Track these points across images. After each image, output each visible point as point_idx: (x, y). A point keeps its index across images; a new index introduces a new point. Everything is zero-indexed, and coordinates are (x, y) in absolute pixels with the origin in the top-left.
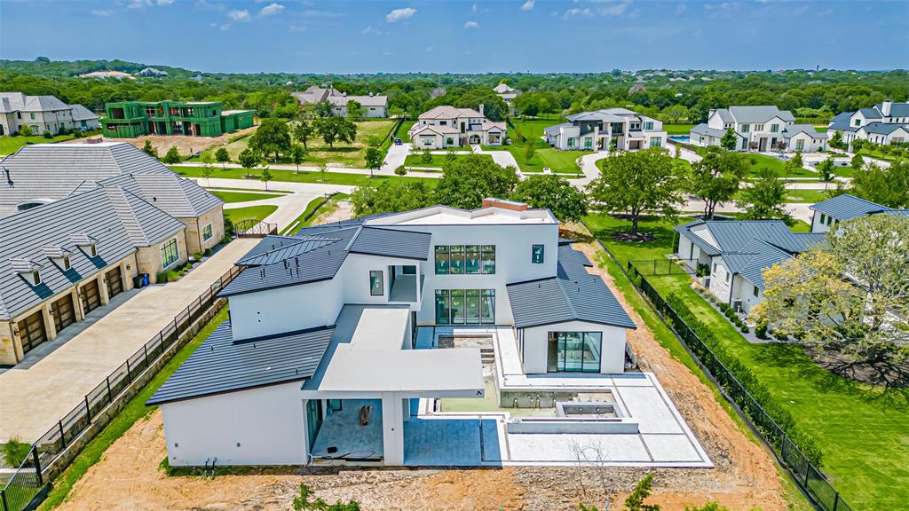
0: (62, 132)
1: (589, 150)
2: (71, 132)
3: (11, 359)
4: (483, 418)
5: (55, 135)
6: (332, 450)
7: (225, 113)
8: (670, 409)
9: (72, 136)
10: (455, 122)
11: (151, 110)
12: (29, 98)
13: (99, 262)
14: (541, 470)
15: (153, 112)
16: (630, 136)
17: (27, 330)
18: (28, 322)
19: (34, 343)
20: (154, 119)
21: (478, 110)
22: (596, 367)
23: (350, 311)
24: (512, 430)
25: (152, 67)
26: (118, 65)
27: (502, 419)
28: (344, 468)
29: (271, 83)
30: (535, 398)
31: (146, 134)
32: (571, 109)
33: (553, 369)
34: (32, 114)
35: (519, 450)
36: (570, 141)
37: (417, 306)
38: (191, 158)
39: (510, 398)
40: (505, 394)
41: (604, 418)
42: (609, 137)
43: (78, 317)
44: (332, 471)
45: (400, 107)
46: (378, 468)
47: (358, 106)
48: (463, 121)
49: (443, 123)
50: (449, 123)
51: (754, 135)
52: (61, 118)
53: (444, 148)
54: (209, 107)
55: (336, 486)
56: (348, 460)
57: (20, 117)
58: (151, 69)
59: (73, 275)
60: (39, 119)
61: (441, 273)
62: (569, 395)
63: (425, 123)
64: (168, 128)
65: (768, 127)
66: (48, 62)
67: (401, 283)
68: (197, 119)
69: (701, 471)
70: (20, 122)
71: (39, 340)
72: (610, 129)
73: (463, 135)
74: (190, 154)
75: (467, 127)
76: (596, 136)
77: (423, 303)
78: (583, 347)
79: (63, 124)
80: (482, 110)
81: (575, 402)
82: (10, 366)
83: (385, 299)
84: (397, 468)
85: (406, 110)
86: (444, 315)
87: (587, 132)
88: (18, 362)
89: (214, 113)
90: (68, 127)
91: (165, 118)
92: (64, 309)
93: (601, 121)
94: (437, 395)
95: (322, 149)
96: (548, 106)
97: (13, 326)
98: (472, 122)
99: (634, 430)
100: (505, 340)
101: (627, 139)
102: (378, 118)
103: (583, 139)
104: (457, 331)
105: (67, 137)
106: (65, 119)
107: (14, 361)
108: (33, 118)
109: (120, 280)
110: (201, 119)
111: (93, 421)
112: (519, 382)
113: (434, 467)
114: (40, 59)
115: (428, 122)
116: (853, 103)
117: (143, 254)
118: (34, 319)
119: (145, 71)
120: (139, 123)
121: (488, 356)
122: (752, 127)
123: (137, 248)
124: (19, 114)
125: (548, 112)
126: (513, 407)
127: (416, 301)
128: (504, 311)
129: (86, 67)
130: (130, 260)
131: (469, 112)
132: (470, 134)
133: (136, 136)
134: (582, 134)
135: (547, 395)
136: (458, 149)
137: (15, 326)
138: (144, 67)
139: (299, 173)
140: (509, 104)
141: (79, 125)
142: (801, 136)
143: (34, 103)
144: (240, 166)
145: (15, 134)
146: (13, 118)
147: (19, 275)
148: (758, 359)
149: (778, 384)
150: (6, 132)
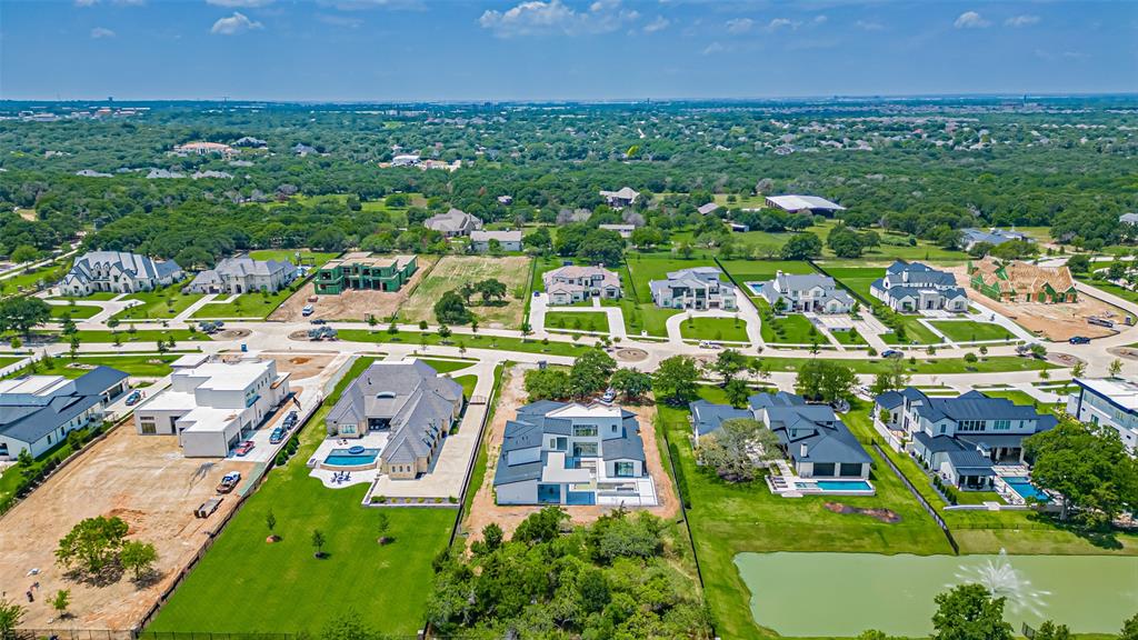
1: (679, 309)
4: (591, 491)
8: (652, 488)
10: (581, 280)
14: (608, 506)
16: (709, 298)
20: (351, 277)
22: (631, 474)
23: (544, 453)
24: (600, 495)
27: (597, 491)
30: (610, 485)
31: (343, 289)
33: (616, 475)
34: (263, 277)
35: (601, 500)
36: (666, 302)
37: (567, 452)
39: (600, 485)
40: (599, 484)
41: (631, 491)
42: (694, 299)
47: (498, 244)
48: (586, 279)
49: (571, 282)
51: (802, 299)
53: (571, 303)
57: (253, 279)
58: (249, 138)
60: (268, 280)
62: (621, 484)
63: (557, 280)
64: (361, 285)
65: (812, 293)
67: (561, 443)
68: (385, 279)
72: (695, 293)
73: (587, 290)
75: (589, 283)
76: (685, 299)
77: (569, 450)
78: (627, 467)
81: (623, 486)
82: (425, 473)
83: (555, 449)
86: (577, 451)
87: (678, 295)
91: (359, 277)
94: (575, 484)
95: (480, 303)
98: (594, 277)
99: (638, 495)
100: (601, 464)
101: (708, 301)
102: (514, 253)
103: (675, 300)
104: (582, 459)
108: (263, 280)
112: (604, 479)
116: (936, 233)
120: (340, 282)
121: (593, 470)
122: (800, 293)
123: (443, 420)
124: (251, 276)
126: (601, 488)
127: (567, 449)
128: (600, 452)
129: (178, 138)
131: (592, 271)
132: (591, 289)
134: (675, 296)
135: (613, 484)
136: (583, 304)
139: (476, 338)
142: (834, 301)
145: (249, 292)
147: (423, 440)
148: (696, 471)
149: (696, 481)
150: (243, 291)
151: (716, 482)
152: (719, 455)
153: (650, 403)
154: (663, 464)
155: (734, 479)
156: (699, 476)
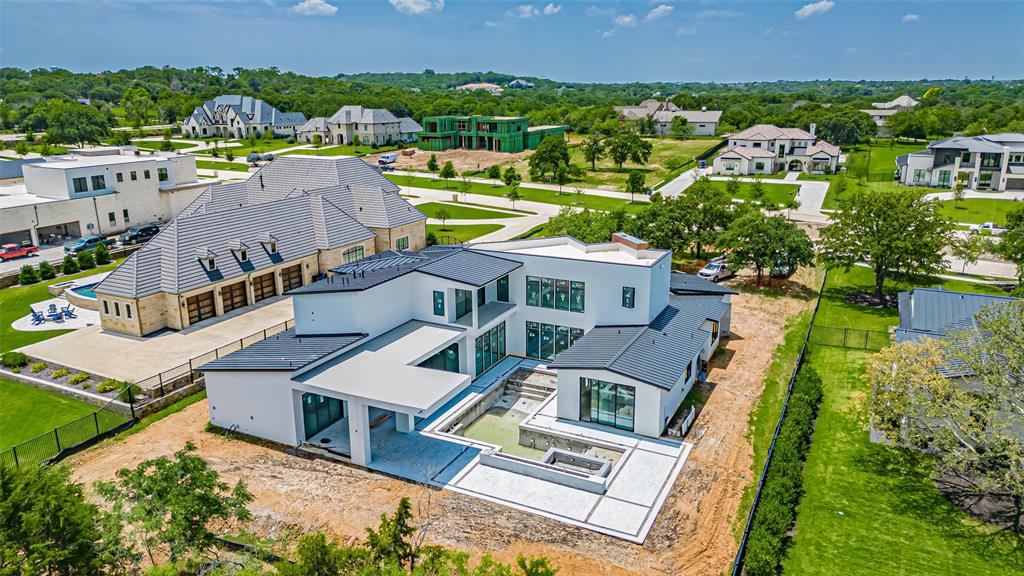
0: (389, 143)
1: (943, 186)
2: (396, 143)
3: (178, 325)
4: (474, 446)
5: (381, 146)
6: (325, 441)
7: (530, 130)
8: (666, 482)
9: (396, 147)
10: (773, 145)
11: (462, 125)
12: (367, 111)
13: (276, 258)
14: (472, 500)
15: (464, 126)
16: (1009, 171)
17: (198, 305)
18: (200, 299)
19: (203, 317)
20: (464, 133)
21: (809, 131)
22: (629, 424)
25: (521, 78)
26: (491, 76)
28: (321, 457)
29: (635, 95)
30: (551, 442)
31: (455, 148)
32: (966, 132)
33: (585, 416)
34: (366, 126)
35: (473, 479)
36: (919, 174)
37: (471, 331)
38: (476, 173)
39: (529, 438)
40: (523, 431)
42: (976, 172)
43: (249, 302)
44: (311, 456)
45: (733, 124)
46: (346, 464)
47: (684, 122)
48: (782, 143)
49: (757, 145)
50: (765, 145)
52: (390, 130)
53: (751, 175)
54: (513, 122)
55: (304, 469)
56: (330, 451)
57: (357, 128)
58: (520, 81)
59: (247, 266)
60: (371, 130)
61: (531, 305)
62: (585, 446)
63: (735, 144)
64: (474, 143)
66: (433, 73)
68: (499, 135)
69: (625, 544)
70: (356, 133)
71: (209, 315)
72: (978, 160)
73: (781, 160)
74: (475, 170)
75: (787, 150)
76: (955, 169)
78: (616, 400)
79: (390, 136)
80: (813, 130)
82: (176, 331)
83: (445, 320)
84: (359, 467)
85: (738, 128)
87: (945, 163)
88: (183, 328)
89: (519, 129)
90: (395, 138)
91: (473, 133)
92: (237, 293)
93: (967, 150)
95: (610, 170)
96: (938, 125)
97: (181, 299)
98: (796, 145)
99: (601, 490)
101: (1004, 175)
102: (709, 136)
103: (937, 172)
104: (539, 367)
105: (391, 148)
106: (393, 131)
107: (180, 328)
108: (366, 129)
109: (300, 277)
110: (503, 135)
111: (195, 381)
112: (547, 424)
113: (388, 475)
114: (428, 72)
115: (738, 143)
117: (325, 256)
118: (206, 296)
119: (513, 82)
120: (449, 137)
123: (319, 250)
124: (356, 125)
125: (938, 134)
126: (530, 447)
127: (471, 325)
129: (461, 80)
130: (311, 260)
131: (796, 133)
132: (789, 159)
133: (444, 149)
134: (936, 165)
135: (563, 441)
136: (768, 176)
137: (183, 300)
138: (514, 78)
139: (561, 194)
140: (880, 123)
141: (405, 137)
143: (369, 115)
144: (503, 184)
145: (350, 144)
146: (351, 129)
147: (199, 260)
148: (859, 461)
149: (848, 491)
150: (345, 141)
151: (922, 510)
152: (952, 424)
153: (806, 293)
154: (756, 420)
155: (996, 516)
156: (861, 478)
